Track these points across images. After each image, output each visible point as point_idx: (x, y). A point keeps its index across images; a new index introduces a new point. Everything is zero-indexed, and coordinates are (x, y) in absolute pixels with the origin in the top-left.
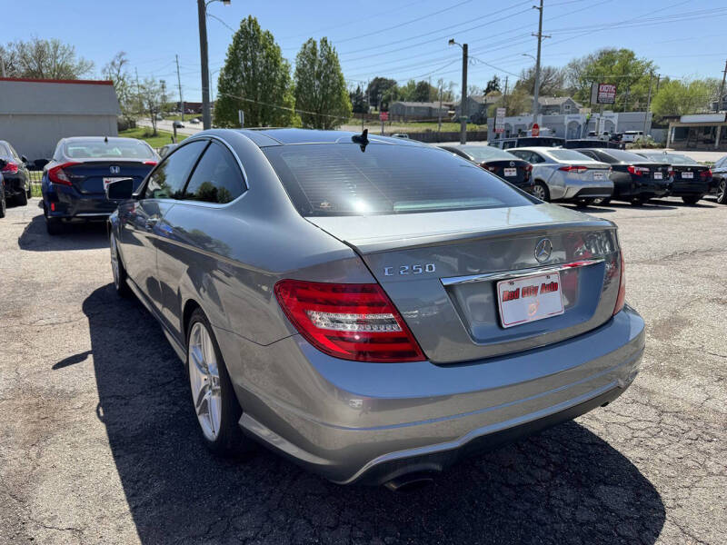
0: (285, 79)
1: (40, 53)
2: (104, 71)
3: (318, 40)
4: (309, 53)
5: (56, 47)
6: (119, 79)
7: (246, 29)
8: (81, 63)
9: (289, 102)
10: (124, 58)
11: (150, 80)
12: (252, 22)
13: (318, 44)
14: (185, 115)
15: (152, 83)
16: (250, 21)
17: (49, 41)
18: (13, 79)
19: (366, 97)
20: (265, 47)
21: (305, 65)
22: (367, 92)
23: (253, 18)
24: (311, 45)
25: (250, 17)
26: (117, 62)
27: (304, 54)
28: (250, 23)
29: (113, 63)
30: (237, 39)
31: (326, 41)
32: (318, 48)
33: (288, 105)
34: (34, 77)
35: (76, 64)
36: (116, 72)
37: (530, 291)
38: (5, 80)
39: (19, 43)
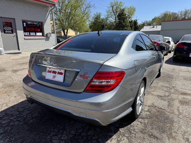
1: (186, 13)
17: (189, 9)
37: (55, 72)
38: (178, 21)
39: (181, 11)
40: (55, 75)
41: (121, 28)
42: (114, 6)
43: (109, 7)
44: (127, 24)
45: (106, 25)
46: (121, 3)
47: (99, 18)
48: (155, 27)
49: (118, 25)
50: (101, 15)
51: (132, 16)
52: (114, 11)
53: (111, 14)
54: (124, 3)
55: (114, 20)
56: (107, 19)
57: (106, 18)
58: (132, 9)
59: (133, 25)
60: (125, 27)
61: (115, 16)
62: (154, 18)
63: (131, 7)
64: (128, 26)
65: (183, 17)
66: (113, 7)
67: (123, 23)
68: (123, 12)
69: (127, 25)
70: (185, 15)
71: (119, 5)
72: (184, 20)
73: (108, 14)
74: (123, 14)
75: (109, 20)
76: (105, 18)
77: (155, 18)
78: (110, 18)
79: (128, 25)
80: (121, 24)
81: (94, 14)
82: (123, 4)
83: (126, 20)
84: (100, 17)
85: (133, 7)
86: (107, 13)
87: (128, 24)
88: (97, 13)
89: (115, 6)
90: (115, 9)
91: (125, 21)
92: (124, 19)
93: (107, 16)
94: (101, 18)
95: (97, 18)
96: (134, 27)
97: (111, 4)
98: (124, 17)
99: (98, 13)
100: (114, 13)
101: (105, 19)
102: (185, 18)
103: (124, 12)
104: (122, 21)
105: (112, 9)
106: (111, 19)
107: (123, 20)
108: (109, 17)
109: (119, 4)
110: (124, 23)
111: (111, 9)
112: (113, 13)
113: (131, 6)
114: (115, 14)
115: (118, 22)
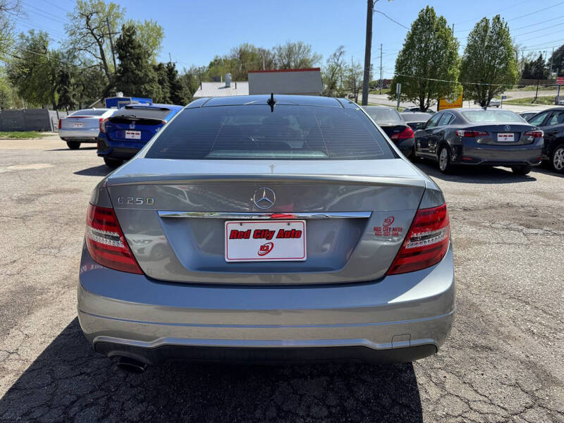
0: (452, 55)
1: (290, 51)
2: (328, 61)
3: (491, 18)
4: (481, 31)
5: (300, 47)
6: (337, 65)
7: (423, 17)
8: (314, 57)
9: (453, 74)
10: (342, 50)
11: (356, 65)
12: (429, 11)
13: (491, 22)
14: (382, 90)
15: (358, 66)
16: (427, 11)
17: (296, 43)
18: (276, 71)
19: (548, 65)
20: (437, 30)
21: (475, 41)
22: (550, 60)
23: (430, 8)
24: (483, 24)
25: (428, 7)
26: (338, 54)
27: (476, 32)
28: (427, 12)
29: (335, 55)
30: (415, 27)
31: (499, 18)
32: (491, 25)
33: (452, 77)
34: (286, 68)
35: (311, 57)
36: (336, 61)
37: (266, 234)
38: (272, 71)
39: (278, 47)
40: (270, 241)
41: (134, 87)
42: (91, 14)
43: (76, 15)
44: (150, 74)
45: (73, 75)
46: (112, 6)
47: (44, 51)
48: (233, 84)
49: (122, 76)
50: (47, 39)
51: (155, 52)
52: (95, 32)
53: (85, 38)
54: (123, 9)
55: (100, 61)
56: (71, 54)
57: (69, 52)
58: (153, 30)
59: (166, 77)
60: (143, 84)
61: (98, 47)
62: (213, 61)
63: (147, 25)
64: (152, 81)
65: (285, 62)
66: (88, 19)
67: (136, 72)
68: (130, 36)
69: (151, 77)
70: (289, 56)
71: (109, 12)
72: (287, 71)
73: (73, 37)
74: (131, 41)
75: (80, 60)
76: (65, 51)
77: (216, 60)
78: (81, 52)
79: (153, 77)
80: (130, 74)
81: (22, 36)
82: (120, 10)
83: (144, 61)
84: (45, 48)
85: (156, 26)
86: (71, 35)
87: (153, 74)
88: (32, 33)
89: (95, 16)
90: (97, 25)
91: (141, 66)
92: (139, 58)
93: (71, 47)
94: (50, 48)
95: (36, 49)
96: (169, 84)
97: (81, 8)
98: (137, 51)
99: (36, 32)
100: (96, 38)
101: (66, 55)
102: (289, 64)
103: (134, 37)
104: (132, 63)
105: (87, 23)
106: (88, 55)
107: (135, 60)
108: (80, 50)
109: (107, 10)
110: (141, 71)
111: (84, 21)
112: (93, 38)
113: (148, 20)
114: (98, 40)
115: (120, 65)
